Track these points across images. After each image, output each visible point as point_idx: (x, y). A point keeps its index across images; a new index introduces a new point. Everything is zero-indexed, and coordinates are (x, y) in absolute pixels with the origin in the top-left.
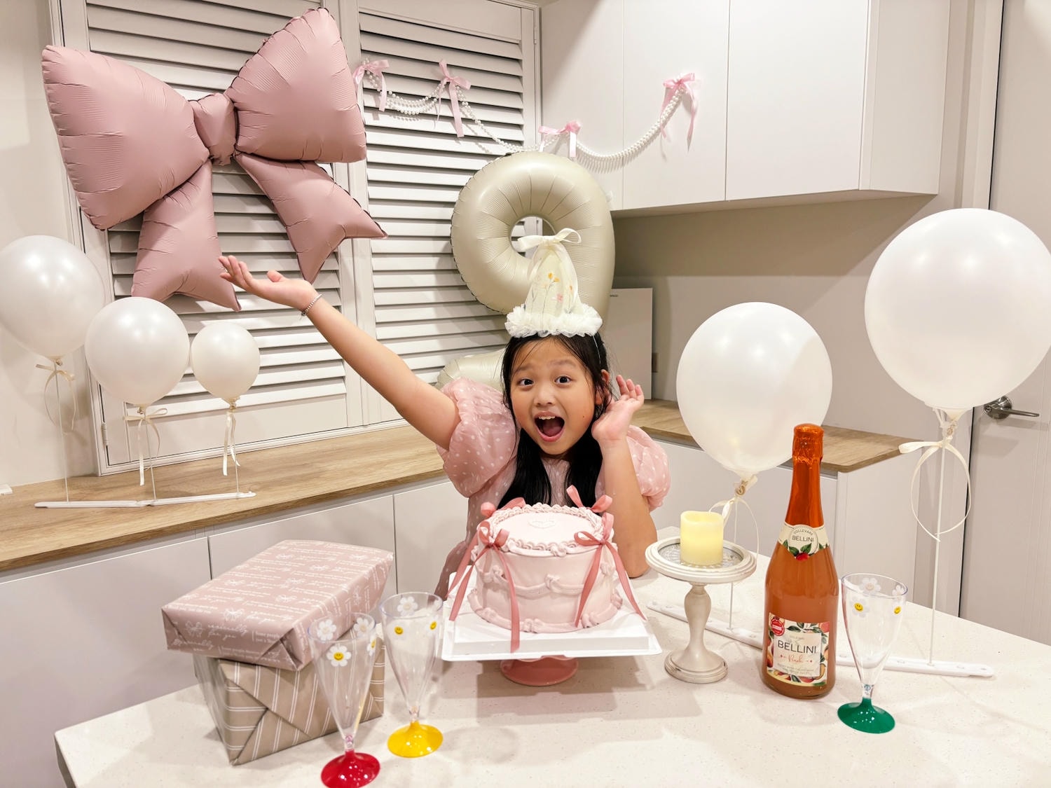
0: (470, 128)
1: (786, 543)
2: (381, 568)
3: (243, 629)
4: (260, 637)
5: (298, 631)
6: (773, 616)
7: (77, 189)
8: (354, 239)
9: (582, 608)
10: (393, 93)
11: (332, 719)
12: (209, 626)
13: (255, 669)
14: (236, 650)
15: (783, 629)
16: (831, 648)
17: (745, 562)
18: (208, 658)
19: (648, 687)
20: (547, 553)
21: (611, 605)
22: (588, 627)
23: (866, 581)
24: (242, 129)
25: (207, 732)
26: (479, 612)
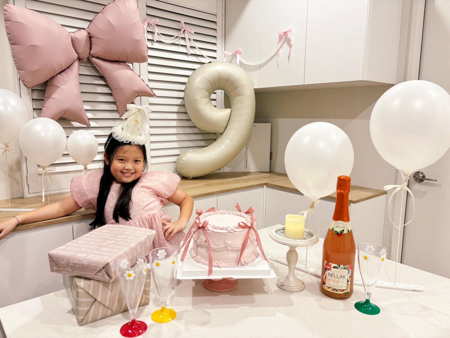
0: (193, 51)
1: (333, 229)
2: (150, 237)
3: (85, 262)
4: (93, 266)
5: (111, 264)
6: (326, 262)
7: (18, 69)
8: (142, 97)
9: (241, 256)
10: (160, 34)
11: (126, 304)
12: (70, 261)
13: (91, 281)
14: (82, 272)
15: (331, 268)
16: (352, 277)
17: (314, 237)
18: (69, 276)
19: (270, 293)
20: (226, 231)
21: (254, 256)
22: (243, 265)
23: (368, 246)
24: (93, 46)
25: (67, 310)
26: (194, 258)
